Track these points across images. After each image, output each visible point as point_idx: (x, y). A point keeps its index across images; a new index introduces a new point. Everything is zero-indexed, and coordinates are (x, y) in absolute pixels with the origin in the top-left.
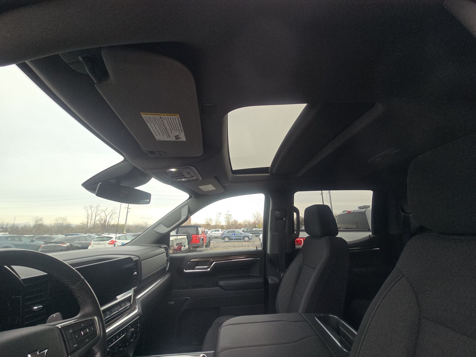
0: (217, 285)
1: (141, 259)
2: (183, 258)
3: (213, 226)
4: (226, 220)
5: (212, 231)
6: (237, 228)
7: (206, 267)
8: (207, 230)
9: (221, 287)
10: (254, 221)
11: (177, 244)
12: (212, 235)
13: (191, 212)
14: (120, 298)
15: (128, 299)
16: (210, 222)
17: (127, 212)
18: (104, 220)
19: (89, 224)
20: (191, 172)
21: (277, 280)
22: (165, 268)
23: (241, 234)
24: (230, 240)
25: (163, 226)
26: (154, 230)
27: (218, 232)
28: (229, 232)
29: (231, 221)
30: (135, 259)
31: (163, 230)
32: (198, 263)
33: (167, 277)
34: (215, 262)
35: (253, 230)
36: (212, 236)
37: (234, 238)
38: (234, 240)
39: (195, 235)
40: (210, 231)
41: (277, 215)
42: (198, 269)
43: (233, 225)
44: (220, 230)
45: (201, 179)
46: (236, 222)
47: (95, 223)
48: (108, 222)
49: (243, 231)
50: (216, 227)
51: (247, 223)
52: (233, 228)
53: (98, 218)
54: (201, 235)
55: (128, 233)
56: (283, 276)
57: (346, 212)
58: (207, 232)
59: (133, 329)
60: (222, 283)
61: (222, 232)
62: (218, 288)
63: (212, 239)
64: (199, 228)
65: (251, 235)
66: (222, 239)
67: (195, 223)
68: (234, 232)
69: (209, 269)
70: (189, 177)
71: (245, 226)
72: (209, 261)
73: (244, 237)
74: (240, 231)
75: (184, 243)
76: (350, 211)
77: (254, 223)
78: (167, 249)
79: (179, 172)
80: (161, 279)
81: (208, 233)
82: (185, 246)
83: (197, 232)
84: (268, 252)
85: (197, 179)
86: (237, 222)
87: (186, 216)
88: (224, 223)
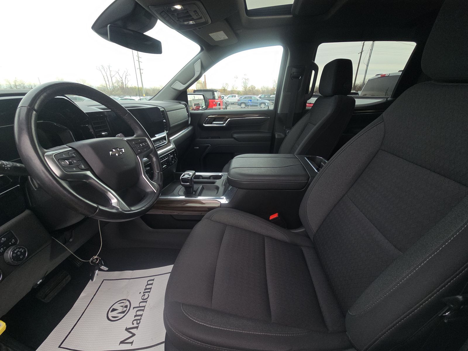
0: (232, 137)
1: (166, 110)
2: (202, 114)
3: (229, 91)
4: (243, 86)
5: (229, 97)
6: (254, 94)
7: (222, 122)
8: (224, 96)
9: (235, 138)
10: (273, 87)
11: (195, 104)
12: (229, 100)
13: (204, 68)
14: (158, 136)
15: (164, 138)
16: (226, 87)
17: (141, 73)
18: (120, 82)
19: (108, 86)
20: (198, 10)
21: (283, 136)
22: (187, 121)
23: (258, 100)
24: (246, 106)
25: (179, 83)
26: (172, 86)
27: (235, 98)
28: (245, 98)
29: (249, 86)
30: (162, 109)
31: (180, 87)
32: (215, 119)
33: (190, 128)
34: (229, 119)
35: (271, 96)
36: (228, 102)
37: (251, 104)
38: (251, 106)
39: (211, 100)
40: (227, 97)
41: (293, 72)
42: (215, 124)
43: (250, 91)
44: (237, 95)
45: (210, 22)
46: (253, 88)
47: (113, 85)
48: (125, 85)
49: (260, 98)
50: (232, 93)
51: (265, 89)
52: (250, 94)
53: (114, 81)
54: (218, 99)
55: (148, 96)
56: (288, 132)
57: (379, 76)
58: (223, 97)
59: (172, 156)
60: (235, 136)
61: (239, 98)
62: (233, 139)
63: (228, 105)
64: (215, 92)
65: (268, 101)
66: (238, 105)
67: (211, 88)
68: (251, 98)
69: (225, 125)
70: (197, 18)
71: (263, 92)
72: (225, 118)
73: (261, 104)
74: (257, 97)
75: (201, 104)
76: (385, 75)
77: (273, 89)
78: (186, 105)
79: (185, 10)
80: (186, 129)
81: (225, 98)
82: (202, 107)
83: (213, 97)
84: (279, 112)
85: (206, 23)
86: (255, 87)
87: (200, 72)
88: (241, 89)
